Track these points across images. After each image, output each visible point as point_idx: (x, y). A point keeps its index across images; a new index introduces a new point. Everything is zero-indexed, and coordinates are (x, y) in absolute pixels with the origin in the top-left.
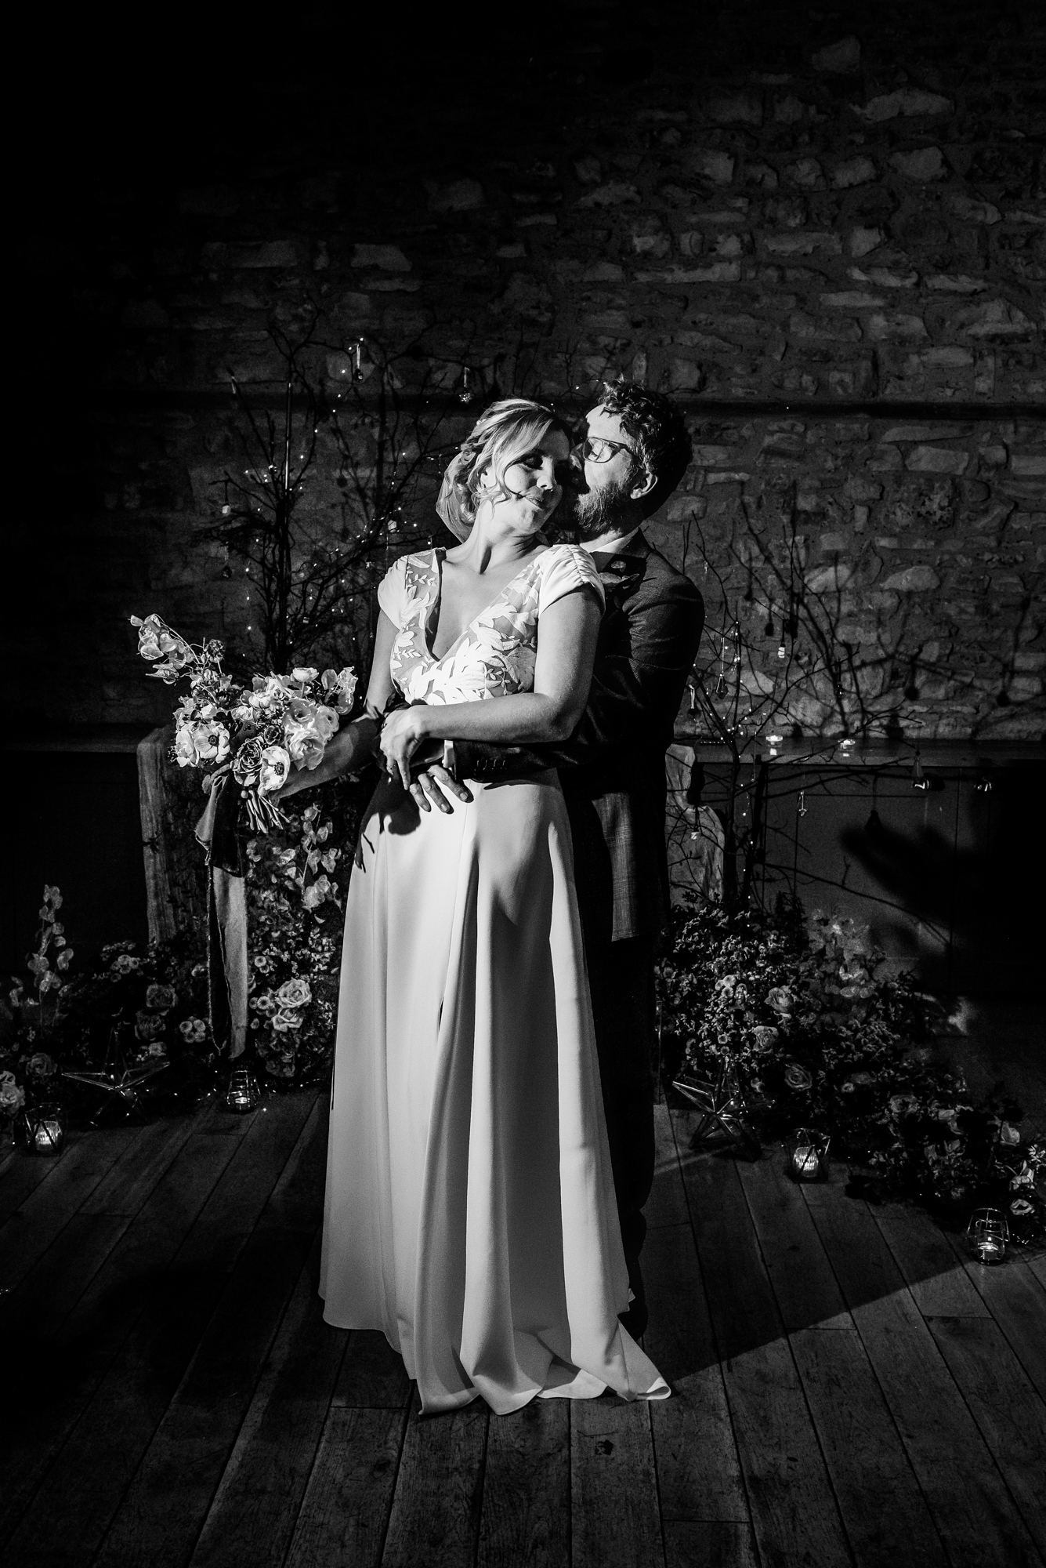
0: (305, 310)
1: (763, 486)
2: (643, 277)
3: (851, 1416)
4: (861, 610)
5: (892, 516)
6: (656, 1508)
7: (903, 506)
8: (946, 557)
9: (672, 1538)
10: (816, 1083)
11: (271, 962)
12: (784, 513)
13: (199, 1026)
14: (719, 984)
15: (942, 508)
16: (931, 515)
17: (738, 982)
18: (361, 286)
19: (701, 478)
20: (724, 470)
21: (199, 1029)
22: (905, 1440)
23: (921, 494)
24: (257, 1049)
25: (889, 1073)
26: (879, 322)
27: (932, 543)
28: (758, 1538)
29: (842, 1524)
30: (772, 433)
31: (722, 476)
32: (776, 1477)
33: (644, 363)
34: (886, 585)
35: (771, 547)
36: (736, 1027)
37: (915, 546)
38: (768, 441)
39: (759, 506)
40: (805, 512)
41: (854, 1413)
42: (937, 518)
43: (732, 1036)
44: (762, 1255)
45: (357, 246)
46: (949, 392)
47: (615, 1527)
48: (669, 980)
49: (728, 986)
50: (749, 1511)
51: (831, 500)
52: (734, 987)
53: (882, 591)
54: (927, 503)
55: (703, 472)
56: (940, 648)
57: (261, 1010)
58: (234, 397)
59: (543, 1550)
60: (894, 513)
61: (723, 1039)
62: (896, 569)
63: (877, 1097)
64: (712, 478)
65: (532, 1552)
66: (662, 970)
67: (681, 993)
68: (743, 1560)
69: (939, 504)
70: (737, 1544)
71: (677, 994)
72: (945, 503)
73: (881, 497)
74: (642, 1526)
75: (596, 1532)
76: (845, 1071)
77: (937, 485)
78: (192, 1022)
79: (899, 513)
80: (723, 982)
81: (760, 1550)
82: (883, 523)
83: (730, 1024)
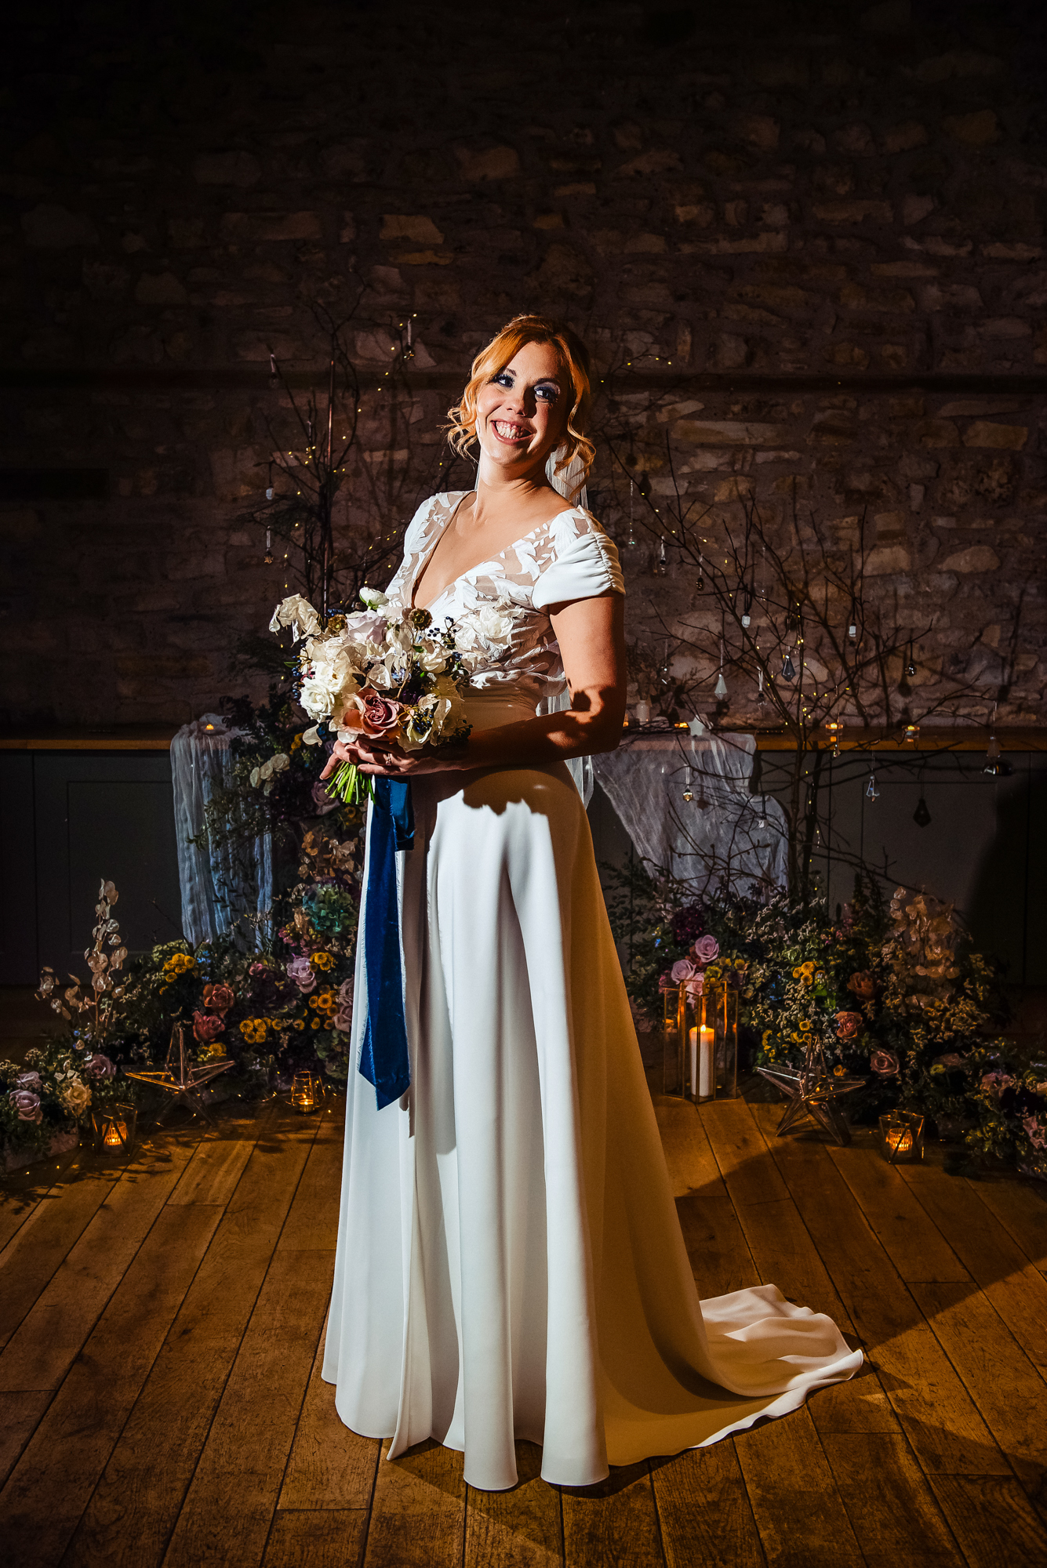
0: (331, 284)
1: (814, 465)
2: (687, 249)
3: (983, 1350)
4: (918, 593)
5: (949, 495)
6: (811, 1424)
7: (961, 483)
8: (1007, 536)
9: (831, 1446)
10: (904, 1065)
11: (332, 959)
12: (837, 492)
13: (259, 1024)
14: (797, 972)
15: (1001, 486)
16: (990, 492)
17: (816, 969)
18: (391, 259)
19: (749, 458)
20: (774, 449)
21: (259, 1029)
22: (1039, 1368)
23: (979, 472)
24: (315, 1051)
25: (980, 1053)
26: (933, 291)
27: (991, 522)
28: (912, 1444)
29: (990, 1433)
30: (823, 410)
31: (771, 455)
32: (920, 1399)
33: (688, 338)
34: (944, 567)
35: (823, 529)
36: (816, 1013)
37: (974, 526)
38: (818, 417)
39: (811, 487)
40: (859, 491)
41: (985, 1348)
42: (996, 495)
43: (814, 1022)
44: (869, 1224)
45: (387, 217)
46: (1007, 365)
47: (775, 1439)
48: (741, 972)
49: (807, 973)
50: (900, 1425)
51: (885, 478)
52: (813, 974)
53: (940, 573)
54: (986, 480)
55: (751, 451)
56: (1002, 632)
57: (321, 1009)
58: (274, 376)
59: (711, 1457)
60: (952, 492)
61: (804, 1025)
62: (953, 550)
63: (970, 1076)
64: (761, 457)
65: (701, 1459)
66: (733, 961)
67: (754, 984)
68: (902, 1461)
69: (998, 481)
70: (894, 1450)
71: (750, 986)
72: (1004, 480)
73: (938, 476)
74: (801, 1438)
75: (758, 1443)
76: (933, 1052)
77: (995, 462)
78: (253, 1021)
79: (956, 491)
80: (802, 969)
81: (917, 1453)
82: (940, 502)
83: (811, 1010)
